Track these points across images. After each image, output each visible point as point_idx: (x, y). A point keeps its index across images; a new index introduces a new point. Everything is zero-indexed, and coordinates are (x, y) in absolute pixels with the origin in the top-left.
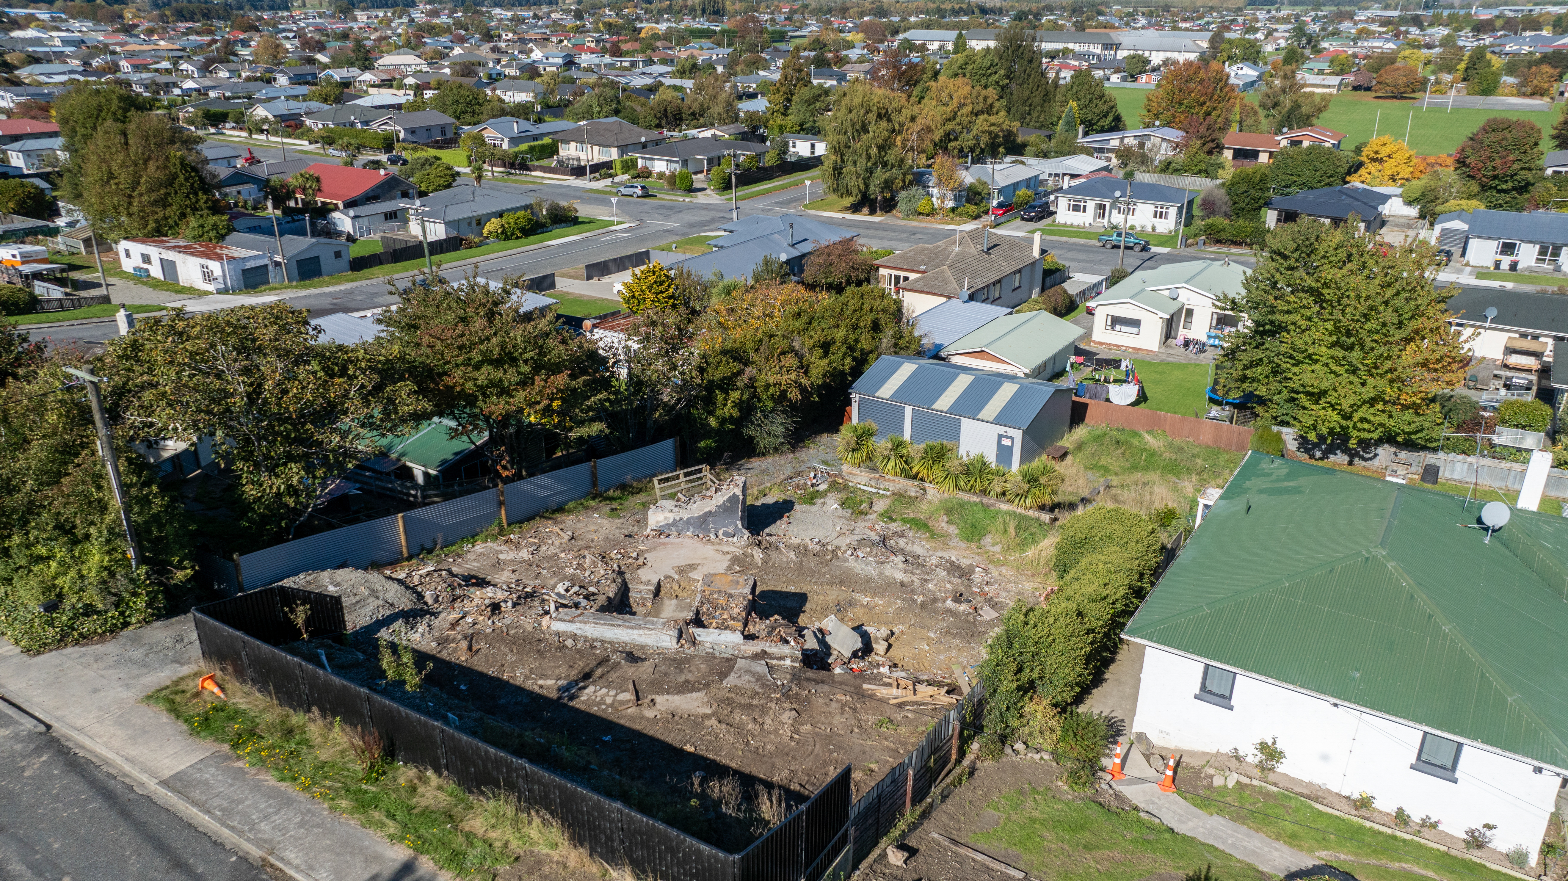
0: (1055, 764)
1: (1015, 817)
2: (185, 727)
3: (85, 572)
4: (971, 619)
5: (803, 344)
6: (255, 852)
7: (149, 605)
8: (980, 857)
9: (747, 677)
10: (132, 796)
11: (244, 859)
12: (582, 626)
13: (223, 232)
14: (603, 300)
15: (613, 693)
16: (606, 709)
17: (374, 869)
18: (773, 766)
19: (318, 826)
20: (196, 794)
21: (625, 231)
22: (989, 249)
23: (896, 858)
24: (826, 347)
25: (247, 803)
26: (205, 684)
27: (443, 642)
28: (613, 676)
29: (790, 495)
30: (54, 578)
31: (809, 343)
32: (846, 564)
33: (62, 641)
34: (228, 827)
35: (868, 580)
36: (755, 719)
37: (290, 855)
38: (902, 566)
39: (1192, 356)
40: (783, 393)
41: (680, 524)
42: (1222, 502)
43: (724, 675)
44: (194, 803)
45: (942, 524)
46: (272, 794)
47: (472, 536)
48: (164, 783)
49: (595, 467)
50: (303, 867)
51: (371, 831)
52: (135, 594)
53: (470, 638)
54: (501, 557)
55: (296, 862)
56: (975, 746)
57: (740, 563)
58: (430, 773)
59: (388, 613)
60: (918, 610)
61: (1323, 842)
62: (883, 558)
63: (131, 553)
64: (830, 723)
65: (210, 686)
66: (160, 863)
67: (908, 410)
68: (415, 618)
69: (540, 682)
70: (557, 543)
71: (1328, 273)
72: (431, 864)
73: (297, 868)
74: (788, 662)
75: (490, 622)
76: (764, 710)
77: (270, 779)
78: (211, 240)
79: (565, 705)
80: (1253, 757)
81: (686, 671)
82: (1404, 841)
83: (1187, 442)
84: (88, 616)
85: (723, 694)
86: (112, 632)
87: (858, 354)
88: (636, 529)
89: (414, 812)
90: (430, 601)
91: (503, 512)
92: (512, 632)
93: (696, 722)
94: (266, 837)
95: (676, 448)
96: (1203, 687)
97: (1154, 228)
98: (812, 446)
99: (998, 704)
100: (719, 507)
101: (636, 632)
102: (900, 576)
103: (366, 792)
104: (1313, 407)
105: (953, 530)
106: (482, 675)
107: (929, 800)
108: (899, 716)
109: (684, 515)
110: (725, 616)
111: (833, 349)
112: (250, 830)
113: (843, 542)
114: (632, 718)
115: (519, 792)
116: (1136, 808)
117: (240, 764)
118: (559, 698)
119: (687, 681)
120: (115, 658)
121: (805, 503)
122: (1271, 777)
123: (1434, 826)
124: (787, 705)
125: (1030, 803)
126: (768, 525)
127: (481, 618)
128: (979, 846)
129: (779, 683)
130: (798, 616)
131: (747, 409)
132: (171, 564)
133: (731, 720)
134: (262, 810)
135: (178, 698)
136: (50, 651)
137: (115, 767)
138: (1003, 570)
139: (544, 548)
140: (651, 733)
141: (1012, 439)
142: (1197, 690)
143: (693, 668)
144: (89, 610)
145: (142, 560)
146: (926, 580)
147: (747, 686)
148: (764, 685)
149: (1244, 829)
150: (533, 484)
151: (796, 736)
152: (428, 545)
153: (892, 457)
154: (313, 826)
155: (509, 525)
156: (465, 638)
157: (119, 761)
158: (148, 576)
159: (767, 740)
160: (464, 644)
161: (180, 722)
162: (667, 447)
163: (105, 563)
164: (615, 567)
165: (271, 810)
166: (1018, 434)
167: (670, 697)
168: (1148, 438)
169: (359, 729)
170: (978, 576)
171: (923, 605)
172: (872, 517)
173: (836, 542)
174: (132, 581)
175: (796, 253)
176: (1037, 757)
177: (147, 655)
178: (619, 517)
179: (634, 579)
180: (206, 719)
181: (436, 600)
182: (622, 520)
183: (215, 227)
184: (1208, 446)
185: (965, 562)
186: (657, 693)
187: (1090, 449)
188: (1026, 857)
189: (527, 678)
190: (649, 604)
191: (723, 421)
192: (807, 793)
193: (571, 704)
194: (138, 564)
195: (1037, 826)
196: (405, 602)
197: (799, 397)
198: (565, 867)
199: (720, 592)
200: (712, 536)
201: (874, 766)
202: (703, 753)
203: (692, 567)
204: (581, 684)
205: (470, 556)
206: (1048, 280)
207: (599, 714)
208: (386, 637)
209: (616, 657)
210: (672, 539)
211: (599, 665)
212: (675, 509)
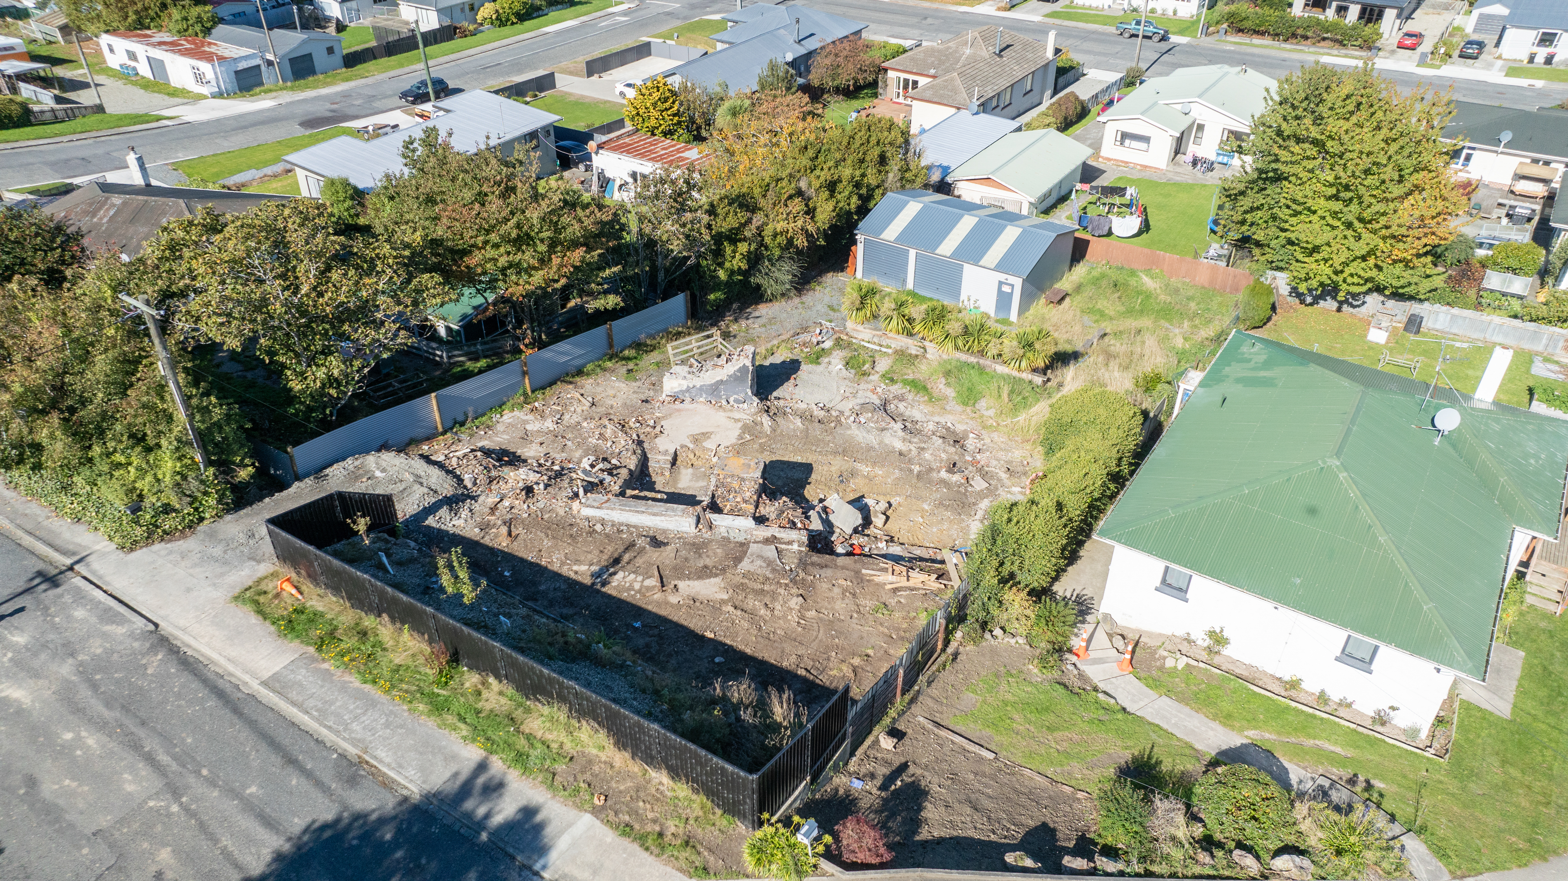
0: (1028, 647)
1: (990, 700)
2: (273, 628)
3: (160, 477)
4: (962, 490)
5: (810, 185)
6: (352, 751)
7: (219, 501)
8: (958, 739)
9: (759, 562)
10: (240, 695)
11: (343, 756)
12: (609, 512)
13: (209, 25)
14: (606, 102)
15: (640, 578)
16: (635, 595)
17: (454, 768)
18: (783, 652)
19: (401, 726)
20: (293, 695)
21: (624, 13)
22: (1001, 51)
23: (887, 743)
24: (832, 187)
25: (338, 704)
26: (284, 586)
27: (485, 527)
28: (639, 561)
29: (797, 354)
30: (134, 481)
31: (816, 184)
32: (849, 432)
33: (149, 538)
34: (326, 726)
35: (870, 448)
36: (766, 605)
37: (381, 753)
38: (901, 433)
39: (1200, 175)
40: (790, 242)
41: (694, 391)
42: (1201, 390)
43: (738, 560)
44: (294, 704)
45: (940, 386)
46: (358, 695)
47: (500, 406)
48: (265, 684)
49: (610, 329)
50: (394, 765)
51: (446, 732)
52: (205, 493)
53: (509, 523)
54: (529, 427)
55: (387, 760)
56: (959, 634)
57: (750, 429)
58: (491, 680)
59: (434, 500)
60: (914, 480)
61: (1252, 721)
62: (883, 424)
63: (198, 458)
64: (833, 609)
65: (289, 588)
66: (276, 759)
67: (912, 253)
68: (457, 503)
69: (575, 568)
70: (579, 410)
71: (1334, 125)
72: (500, 763)
73: (388, 766)
74: (795, 547)
75: (525, 506)
76: (774, 596)
77: (354, 681)
78: (197, 35)
79: (598, 591)
80: (1202, 641)
81: (704, 556)
82: (1322, 719)
83: (1184, 283)
84: (168, 514)
85: (738, 579)
86: (190, 527)
87: (864, 191)
88: (652, 393)
89: (481, 715)
90: (469, 485)
91: (527, 381)
92: (546, 516)
93: (715, 607)
94: (359, 736)
95: (686, 301)
96: (1164, 581)
97: (1175, 13)
98: (817, 288)
99: (981, 595)
100: (730, 376)
101: (658, 518)
102: (898, 445)
103: (438, 695)
104: (1306, 259)
105: (950, 392)
106: (522, 561)
107: (916, 688)
108: (892, 602)
109: (698, 382)
110: (738, 499)
111: (840, 187)
112: (345, 730)
113: (847, 406)
114: (658, 604)
115: (570, 703)
116: (1096, 689)
117: (325, 666)
118: (593, 584)
119: (706, 567)
120: (199, 555)
121: (812, 363)
122: (1217, 660)
123: (1349, 705)
124: (794, 591)
125: (1004, 686)
126: (776, 387)
127: (517, 502)
128: (957, 728)
129: (787, 568)
130: (804, 488)
131: (754, 260)
132: (234, 463)
133: (745, 607)
134: (351, 711)
135: (262, 599)
136: (141, 547)
137: (220, 666)
138: (995, 435)
139: (566, 417)
140: (675, 619)
141: (1013, 286)
142: (1158, 583)
143: (710, 553)
144: (167, 509)
145: (209, 463)
146: (923, 449)
147: (759, 571)
148: (774, 570)
149: (1187, 709)
150: (553, 351)
151: (802, 622)
152: (460, 418)
153: (895, 317)
154: (397, 727)
155: (533, 391)
156: (505, 523)
157: (222, 661)
158: (216, 477)
159: (777, 625)
160: (504, 530)
161: (268, 623)
162: (679, 302)
163: (178, 469)
164: (635, 437)
165: (359, 711)
166: (1018, 282)
167: (691, 583)
168: (1146, 279)
169: (426, 636)
170: (971, 443)
171: (919, 476)
172: (875, 378)
173: (840, 407)
174: (202, 482)
175: (802, 51)
176: (1013, 641)
177: (225, 552)
178: (636, 380)
179: (652, 449)
180: (290, 621)
181: (475, 484)
182: (638, 384)
183: (199, 19)
184: (1203, 287)
185: (960, 428)
186: (679, 579)
187: (1088, 291)
188: (997, 738)
189: (563, 564)
190: (667, 474)
191: (732, 273)
192: (812, 677)
193: (603, 590)
194: (206, 467)
195: (1009, 708)
196: (447, 488)
197: (806, 244)
198: (612, 767)
199: (733, 476)
200: (724, 403)
201: (870, 652)
202: (721, 639)
203: (706, 435)
204: (612, 570)
205: (500, 428)
206: (1061, 80)
207: (629, 600)
208: (434, 525)
209: (641, 542)
210: (687, 405)
211: (627, 549)
212: (688, 376)
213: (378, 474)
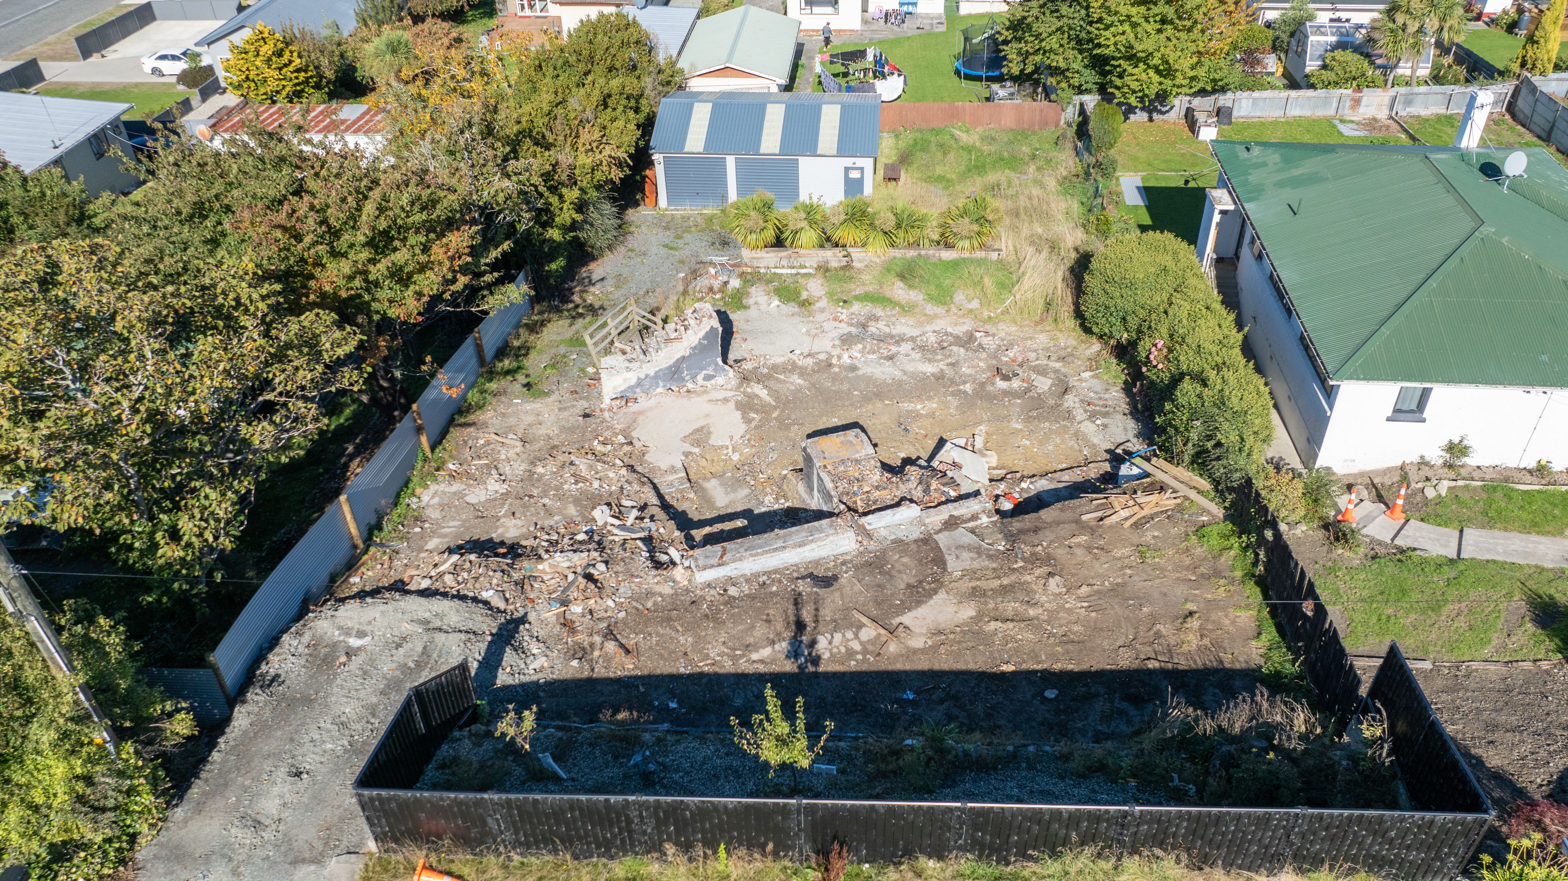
0: (1312, 532)
4: (1034, 394)
7: (155, 793)
9: (966, 555)
12: (738, 564)
15: (849, 635)
16: (864, 660)
27: (581, 654)
28: (826, 613)
32: (860, 372)
35: (899, 383)
36: (1028, 602)
41: (647, 383)
43: (940, 561)
45: (902, 293)
47: (407, 485)
49: (479, 338)
53: (609, 634)
54: (470, 500)
57: (749, 406)
59: (483, 646)
60: (978, 402)
62: (886, 352)
63: (103, 736)
64: (1100, 575)
67: (730, 161)
68: (514, 638)
69: (755, 656)
70: (514, 455)
74: (984, 520)
75: (608, 602)
76: (1025, 587)
79: (816, 675)
81: (895, 573)
83: (995, 130)
85: (967, 585)
90: (502, 605)
91: (422, 440)
92: (650, 605)
93: (975, 632)
95: (528, 280)
96: (1397, 409)
100: (693, 349)
101: (807, 548)
102: (925, 369)
105: (918, 295)
108: (1148, 540)
109: (648, 370)
110: (866, 489)
113: (826, 345)
116: (1401, 549)
118: (801, 668)
119: (912, 586)
121: (738, 309)
122: (1468, 472)
124: (1040, 571)
127: (592, 602)
129: (1002, 548)
131: (580, 208)
133: (1006, 615)
138: (1005, 327)
139: (506, 469)
140: (945, 667)
141: (862, 169)
142: (1390, 413)
143: (899, 566)
145: (120, 736)
146: (955, 365)
147: (977, 565)
148: (992, 557)
149: (1500, 532)
151: (1087, 605)
152: (376, 519)
155: (433, 451)
156: (604, 637)
158: (137, 756)
159: (1065, 622)
160: (612, 647)
164: (619, 463)
166: (868, 163)
167: (916, 613)
168: (959, 134)
171: (977, 395)
172: (823, 304)
173: (820, 348)
176: (1298, 532)
178: (546, 394)
179: (652, 471)
181: (507, 601)
182: (555, 397)
186: (898, 614)
189: (734, 658)
191: (563, 230)
193: (821, 669)
194: (117, 746)
195: (1375, 605)
196: (481, 621)
197: (619, 176)
199: (843, 462)
200: (691, 385)
202: (1025, 668)
203: (703, 432)
204: (806, 639)
205: (434, 514)
207: (864, 668)
208: (510, 681)
209: (804, 587)
210: (644, 403)
211: (796, 603)
212: (634, 365)
213: (354, 642)
